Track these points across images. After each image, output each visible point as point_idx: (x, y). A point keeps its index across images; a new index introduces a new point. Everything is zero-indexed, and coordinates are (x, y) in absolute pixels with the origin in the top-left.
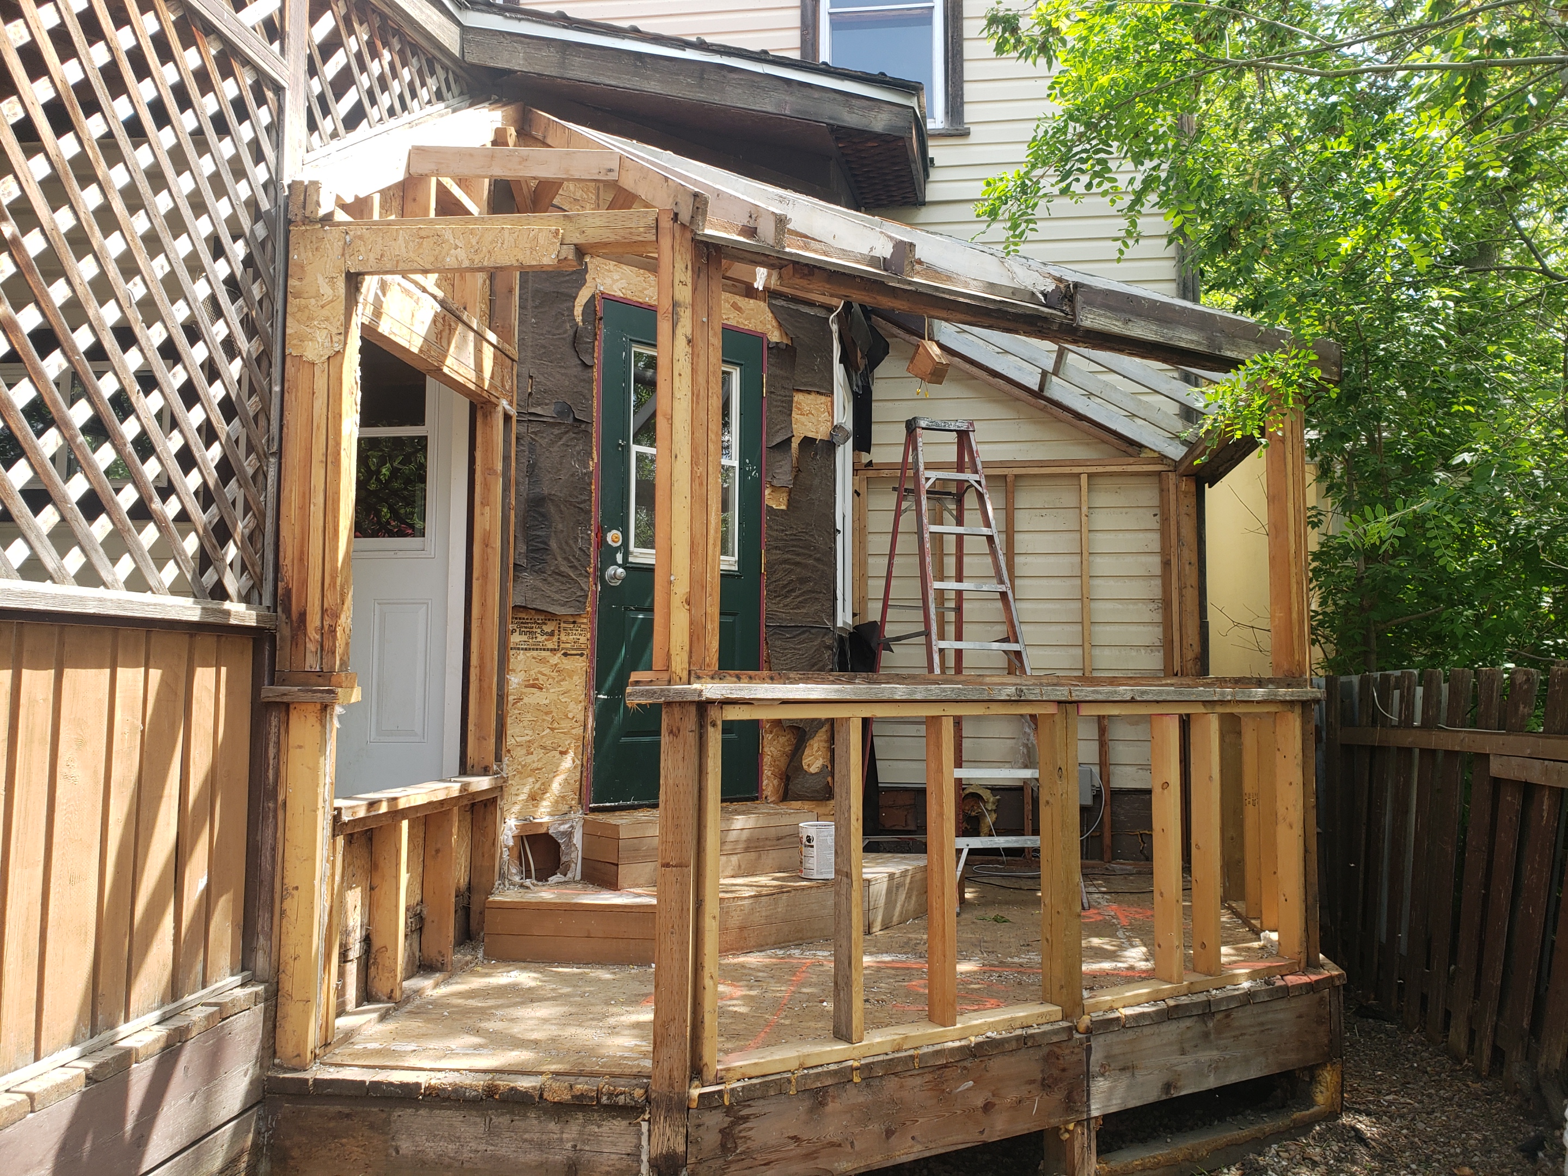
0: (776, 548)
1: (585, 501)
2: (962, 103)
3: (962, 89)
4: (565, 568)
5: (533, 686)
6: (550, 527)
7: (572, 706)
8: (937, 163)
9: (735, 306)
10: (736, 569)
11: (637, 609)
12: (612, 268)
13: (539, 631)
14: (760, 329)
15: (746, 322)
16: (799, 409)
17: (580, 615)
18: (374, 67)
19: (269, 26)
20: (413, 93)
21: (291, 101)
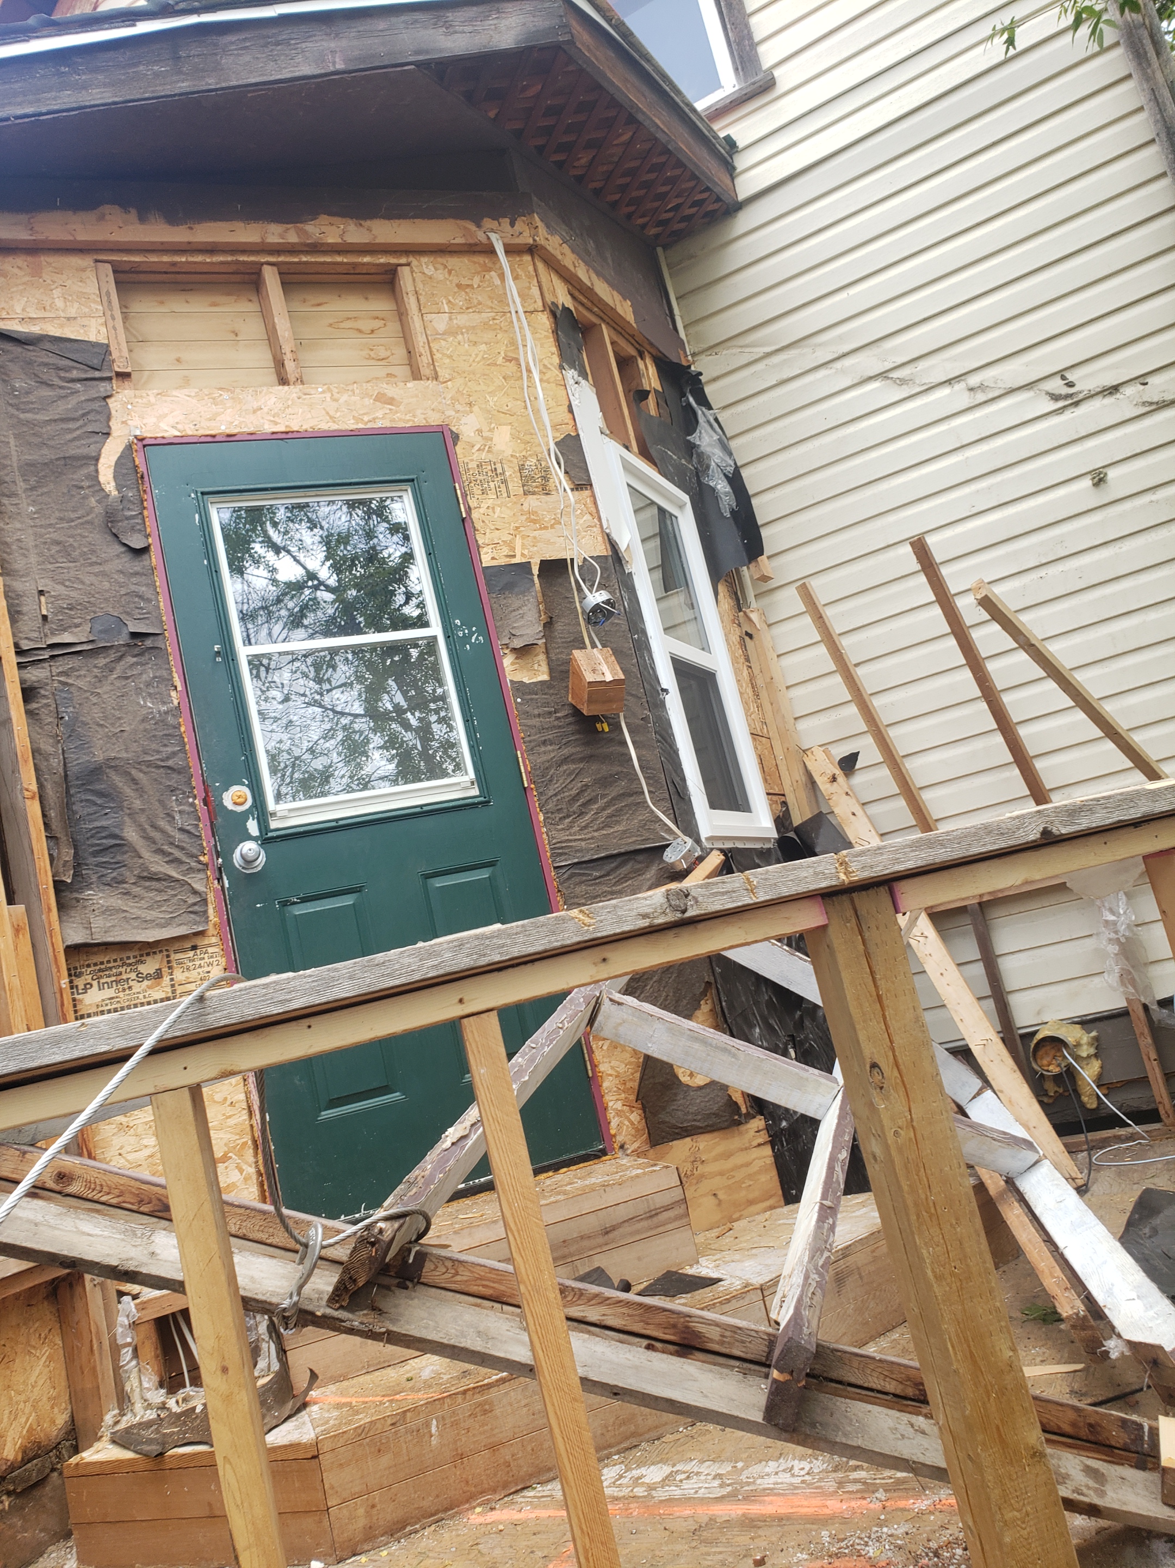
0: (544, 743)
1: (174, 754)
3: (749, 30)
4: (159, 866)
6: (121, 808)
9: (382, 399)
10: (475, 792)
11: (304, 900)
12: (152, 399)
13: (133, 976)
14: (434, 419)
15: (408, 417)
16: (534, 522)
17: (201, 934)
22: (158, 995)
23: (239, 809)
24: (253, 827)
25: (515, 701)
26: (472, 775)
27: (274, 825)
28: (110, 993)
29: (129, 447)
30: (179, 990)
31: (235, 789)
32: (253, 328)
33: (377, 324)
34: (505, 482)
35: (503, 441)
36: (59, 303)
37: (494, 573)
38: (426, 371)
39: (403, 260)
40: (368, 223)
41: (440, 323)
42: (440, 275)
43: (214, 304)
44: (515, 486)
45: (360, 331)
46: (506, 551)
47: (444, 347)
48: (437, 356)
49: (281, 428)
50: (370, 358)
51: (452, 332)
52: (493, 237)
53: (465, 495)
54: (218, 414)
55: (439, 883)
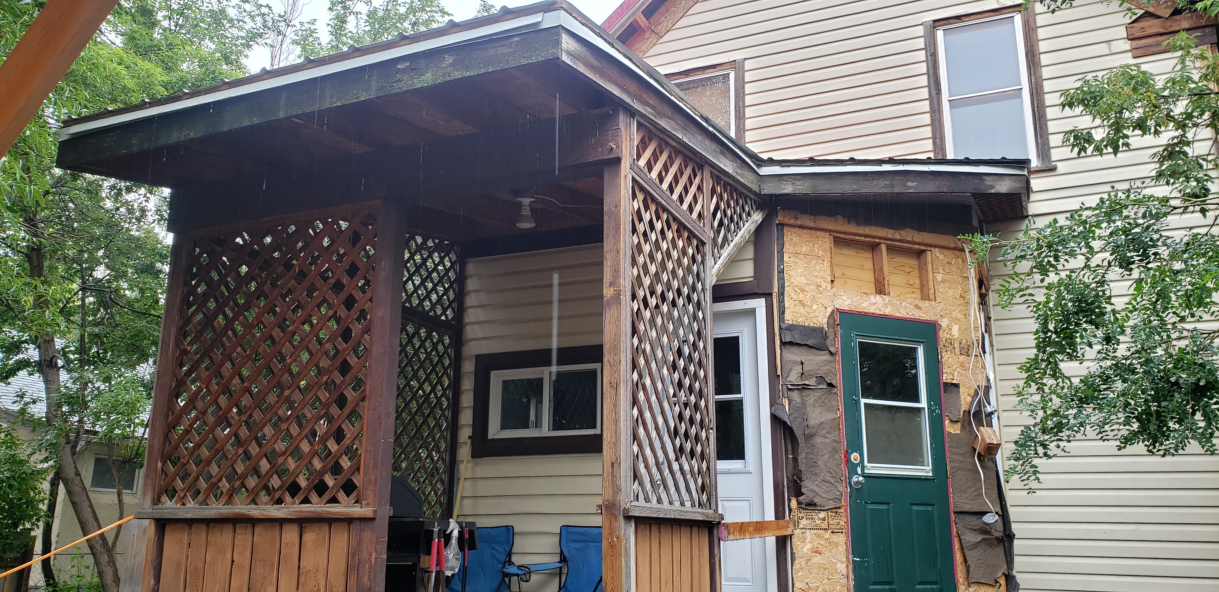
2: (1049, 149)
4: (828, 477)
5: (816, 552)
6: (818, 452)
7: (839, 565)
8: (1035, 190)
9: (917, 307)
10: (931, 474)
11: (872, 503)
12: (842, 294)
13: (816, 517)
14: (933, 318)
15: (924, 315)
16: (962, 366)
17: (839, 508)
18: (729, 212)
19: (700, 215)
20: (741, 218)
21: (708, 248)
22: (823, 525)
23: (856, 462)
24: (859, 470)
25: (947, 440)
26: (931, 467)
27: (866, 471)
28: (809, 522)
29: (833, 312)
30: (830, 526)
31: (855, 453)
32: (869, 264)
33: (911, 270)
34: (954, 348)
35: (955, 331)
36: (817, 250)
37: (946, 384)
38: (932, 297)
39: (929, 249)
40: (921, 233)
41: (939, 277)
42: (941, 257)
43: (857, 253)
44: (957, 351)
45: (905, 272)
46: (951, 377)
47: (941, 288)
48: (937, 291)
49: (882, 313)
50: (907, 284)
51: (943, 281)
52: (965, 245)
53: (941, 352)
54: (862, 303)
55: (915, 508)
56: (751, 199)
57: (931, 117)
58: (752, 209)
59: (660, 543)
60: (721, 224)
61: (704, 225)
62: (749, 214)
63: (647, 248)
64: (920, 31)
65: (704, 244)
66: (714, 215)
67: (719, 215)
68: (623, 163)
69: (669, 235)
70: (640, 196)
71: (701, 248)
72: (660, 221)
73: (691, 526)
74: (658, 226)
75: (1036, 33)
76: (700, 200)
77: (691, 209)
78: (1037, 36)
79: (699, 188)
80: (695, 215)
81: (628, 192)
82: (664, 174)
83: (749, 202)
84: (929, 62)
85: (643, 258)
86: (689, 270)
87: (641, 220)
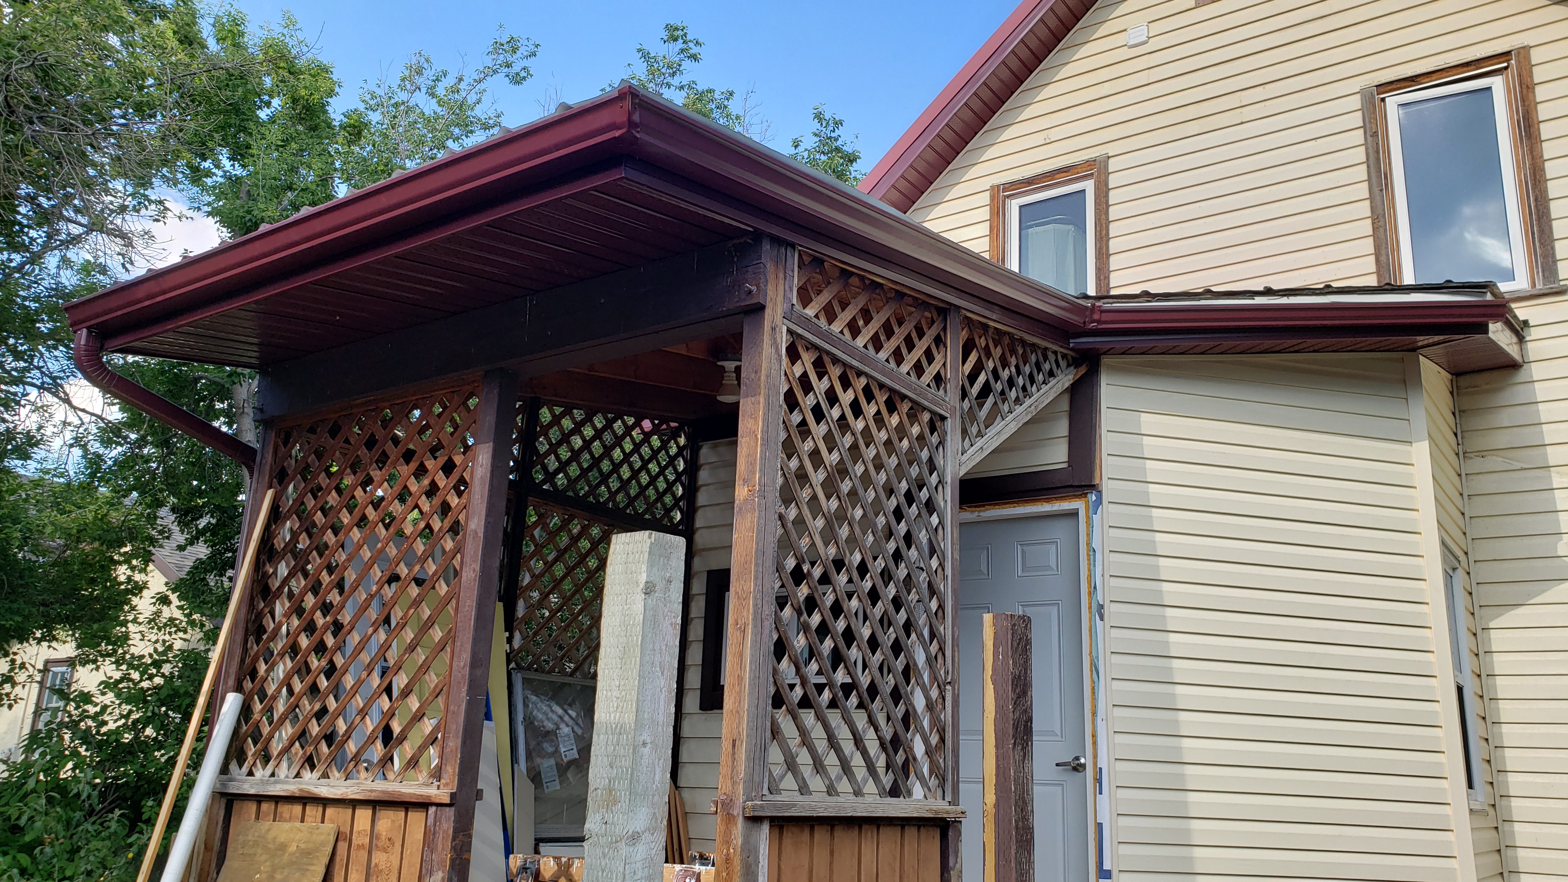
2: (1555, 262)
3: (1553, 248)
8: (1531, 323)
18: (1005, 374)
19: (938, 379)
20: (1032, 381)
21: (952, 426)
56: (1055, 353)
57: (1373, 224)
58: (1058, 366)
59: (832, 853)
60: (986, 391)
61: (946, 392)
62: (1051, 374)
63: (819, 430)
64: (1356, 102)
65: (943, 418)
66: (972, 377)
67: (982, 378)
68: (768, 312)
69: (870, 410)
70: (808, 358)
71: (938, 424)
72: (850, 391)
73: (903, 827)
74: (846, 398)
75: (1534, 92)
76: (938, 358)
77: (919, 369)
78: (1534, 96)
79: (939, 341)
80: (927, 377)
81: (777, 350)
82: (861, 323)
83: (1052, 357)
84: (1370, 145)
85: (812, 444)
86: (911, 458)
87: (807, 387)
